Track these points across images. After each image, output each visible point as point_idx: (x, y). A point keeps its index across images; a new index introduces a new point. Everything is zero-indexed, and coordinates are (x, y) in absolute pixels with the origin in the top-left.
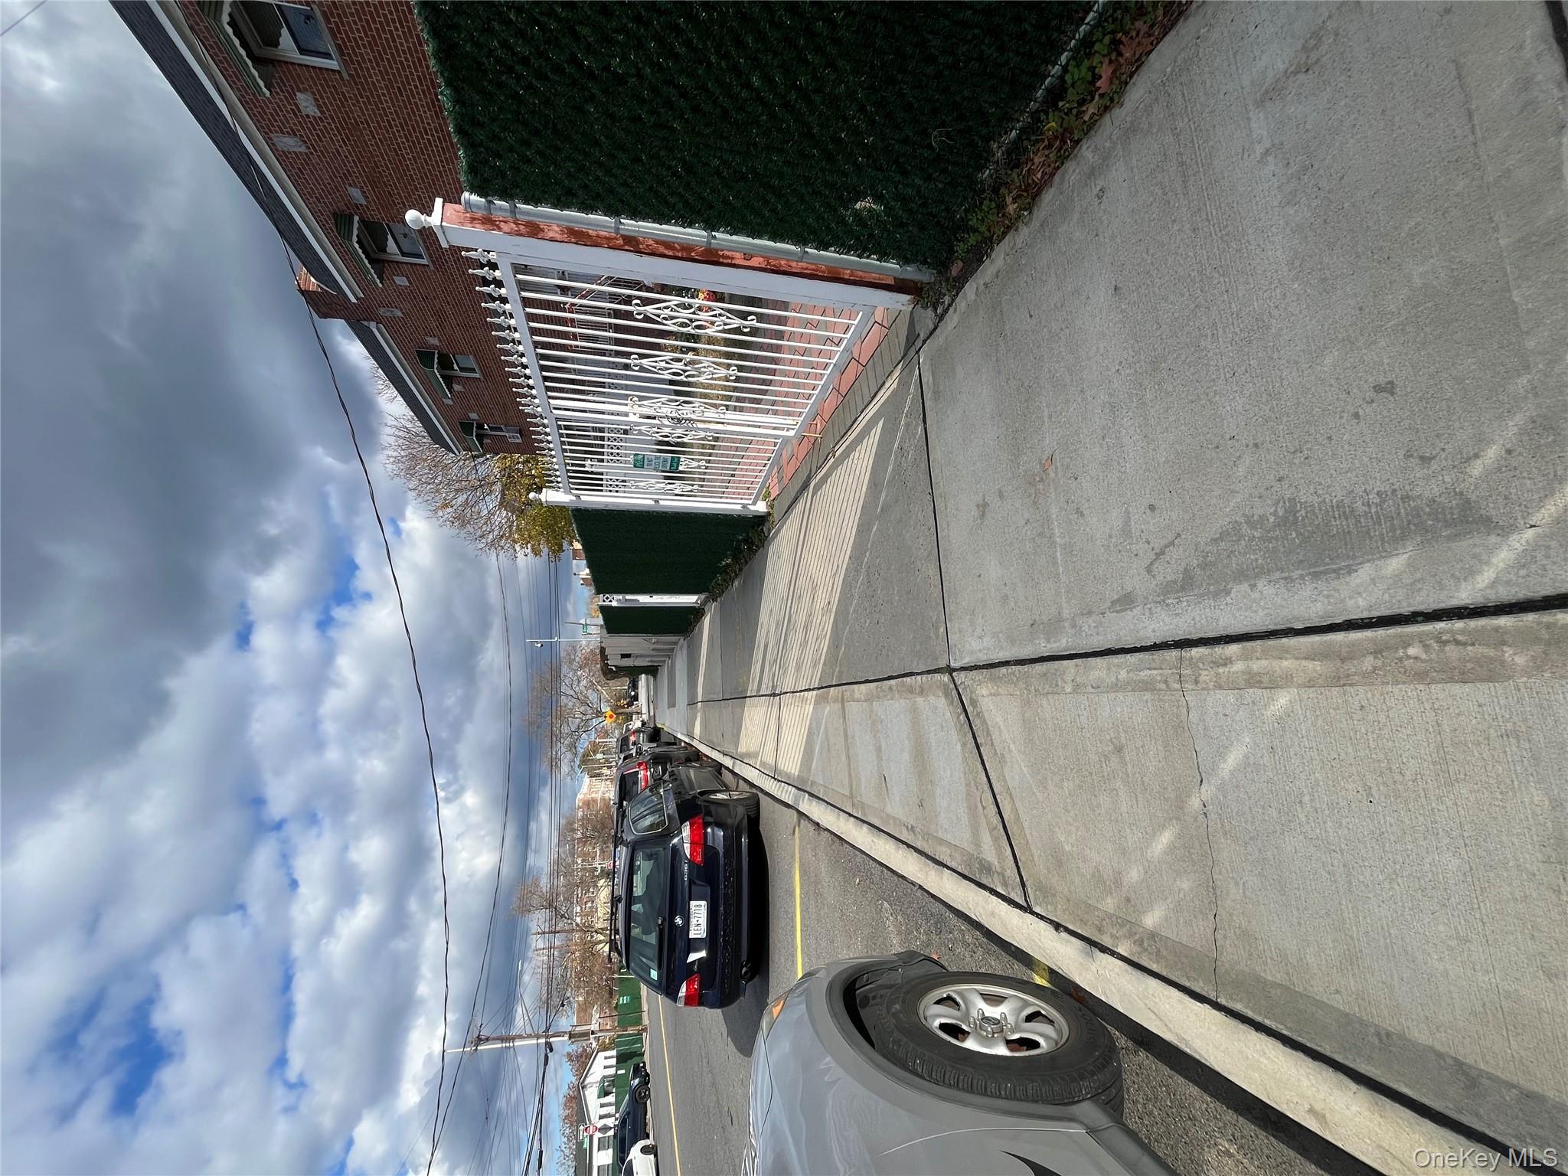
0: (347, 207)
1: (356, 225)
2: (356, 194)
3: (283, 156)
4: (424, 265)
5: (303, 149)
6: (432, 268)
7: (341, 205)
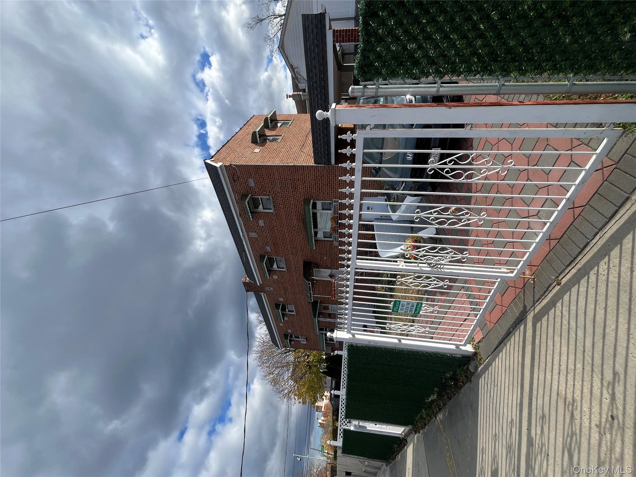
0: (265, 253)
1: (266, 258)
2: (268, 249)
3: (250, 239)
4: (284, 271)
5: (257, 236)
6: (287, 272)
7: (263, 253)
